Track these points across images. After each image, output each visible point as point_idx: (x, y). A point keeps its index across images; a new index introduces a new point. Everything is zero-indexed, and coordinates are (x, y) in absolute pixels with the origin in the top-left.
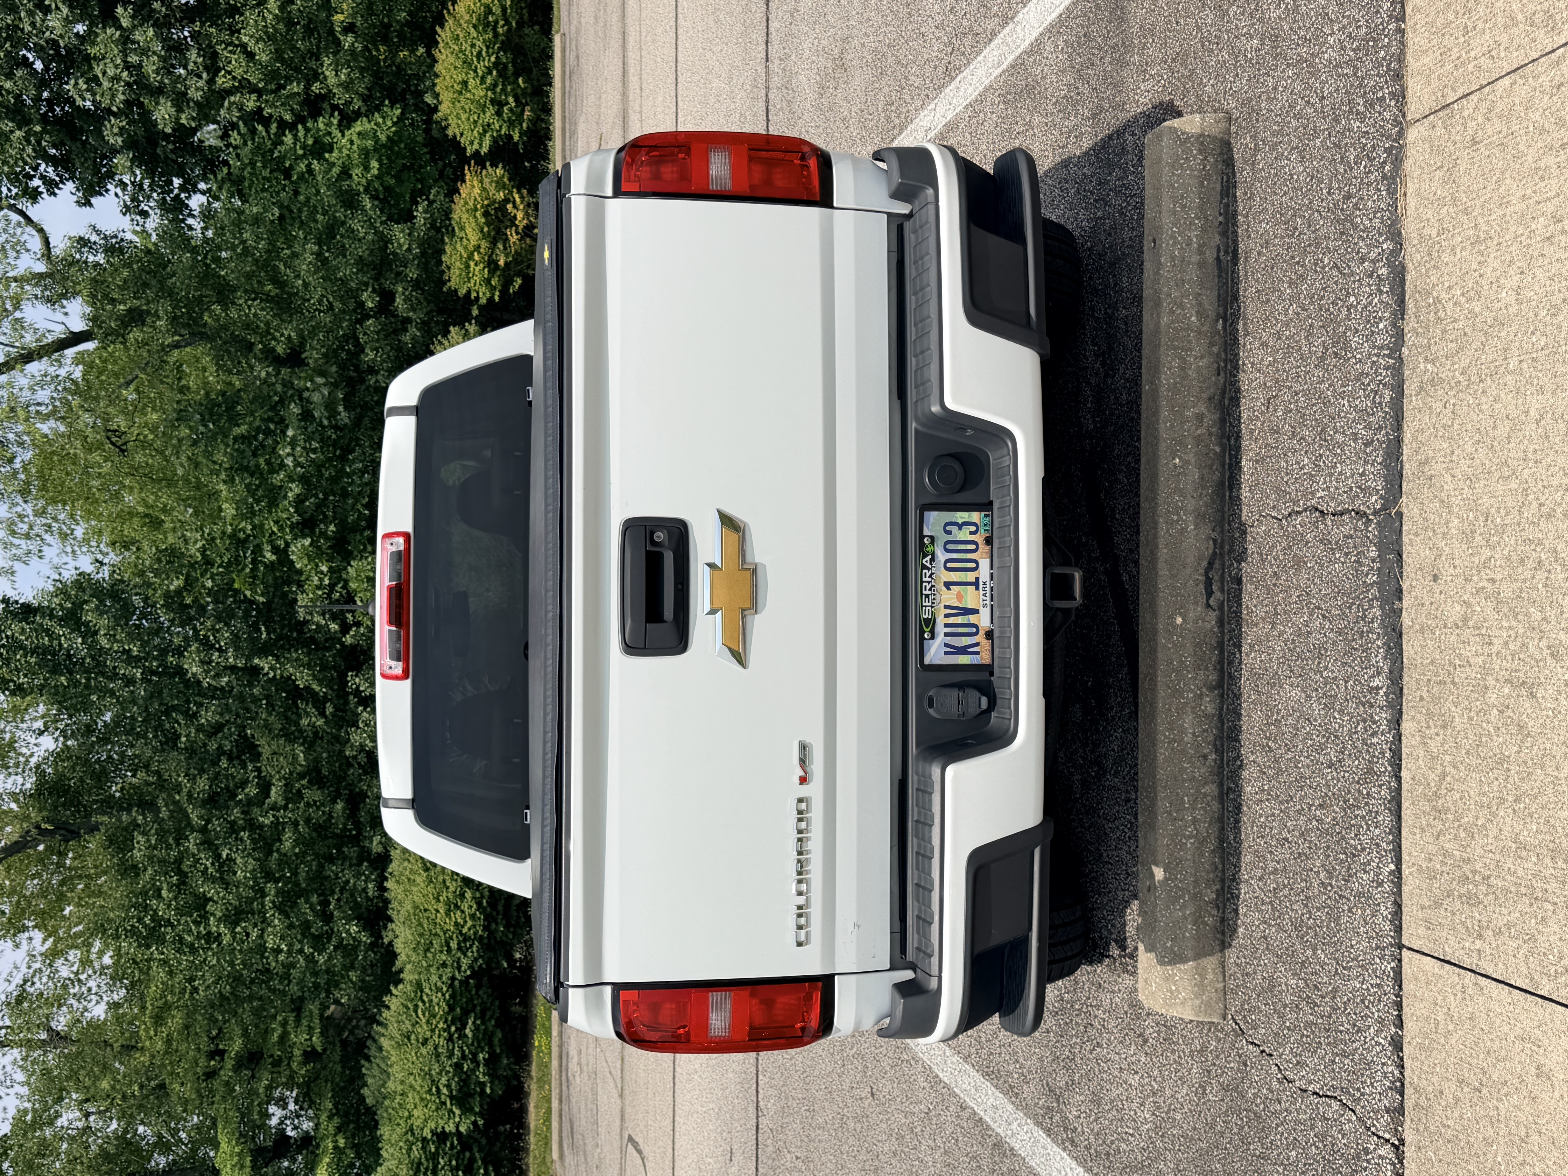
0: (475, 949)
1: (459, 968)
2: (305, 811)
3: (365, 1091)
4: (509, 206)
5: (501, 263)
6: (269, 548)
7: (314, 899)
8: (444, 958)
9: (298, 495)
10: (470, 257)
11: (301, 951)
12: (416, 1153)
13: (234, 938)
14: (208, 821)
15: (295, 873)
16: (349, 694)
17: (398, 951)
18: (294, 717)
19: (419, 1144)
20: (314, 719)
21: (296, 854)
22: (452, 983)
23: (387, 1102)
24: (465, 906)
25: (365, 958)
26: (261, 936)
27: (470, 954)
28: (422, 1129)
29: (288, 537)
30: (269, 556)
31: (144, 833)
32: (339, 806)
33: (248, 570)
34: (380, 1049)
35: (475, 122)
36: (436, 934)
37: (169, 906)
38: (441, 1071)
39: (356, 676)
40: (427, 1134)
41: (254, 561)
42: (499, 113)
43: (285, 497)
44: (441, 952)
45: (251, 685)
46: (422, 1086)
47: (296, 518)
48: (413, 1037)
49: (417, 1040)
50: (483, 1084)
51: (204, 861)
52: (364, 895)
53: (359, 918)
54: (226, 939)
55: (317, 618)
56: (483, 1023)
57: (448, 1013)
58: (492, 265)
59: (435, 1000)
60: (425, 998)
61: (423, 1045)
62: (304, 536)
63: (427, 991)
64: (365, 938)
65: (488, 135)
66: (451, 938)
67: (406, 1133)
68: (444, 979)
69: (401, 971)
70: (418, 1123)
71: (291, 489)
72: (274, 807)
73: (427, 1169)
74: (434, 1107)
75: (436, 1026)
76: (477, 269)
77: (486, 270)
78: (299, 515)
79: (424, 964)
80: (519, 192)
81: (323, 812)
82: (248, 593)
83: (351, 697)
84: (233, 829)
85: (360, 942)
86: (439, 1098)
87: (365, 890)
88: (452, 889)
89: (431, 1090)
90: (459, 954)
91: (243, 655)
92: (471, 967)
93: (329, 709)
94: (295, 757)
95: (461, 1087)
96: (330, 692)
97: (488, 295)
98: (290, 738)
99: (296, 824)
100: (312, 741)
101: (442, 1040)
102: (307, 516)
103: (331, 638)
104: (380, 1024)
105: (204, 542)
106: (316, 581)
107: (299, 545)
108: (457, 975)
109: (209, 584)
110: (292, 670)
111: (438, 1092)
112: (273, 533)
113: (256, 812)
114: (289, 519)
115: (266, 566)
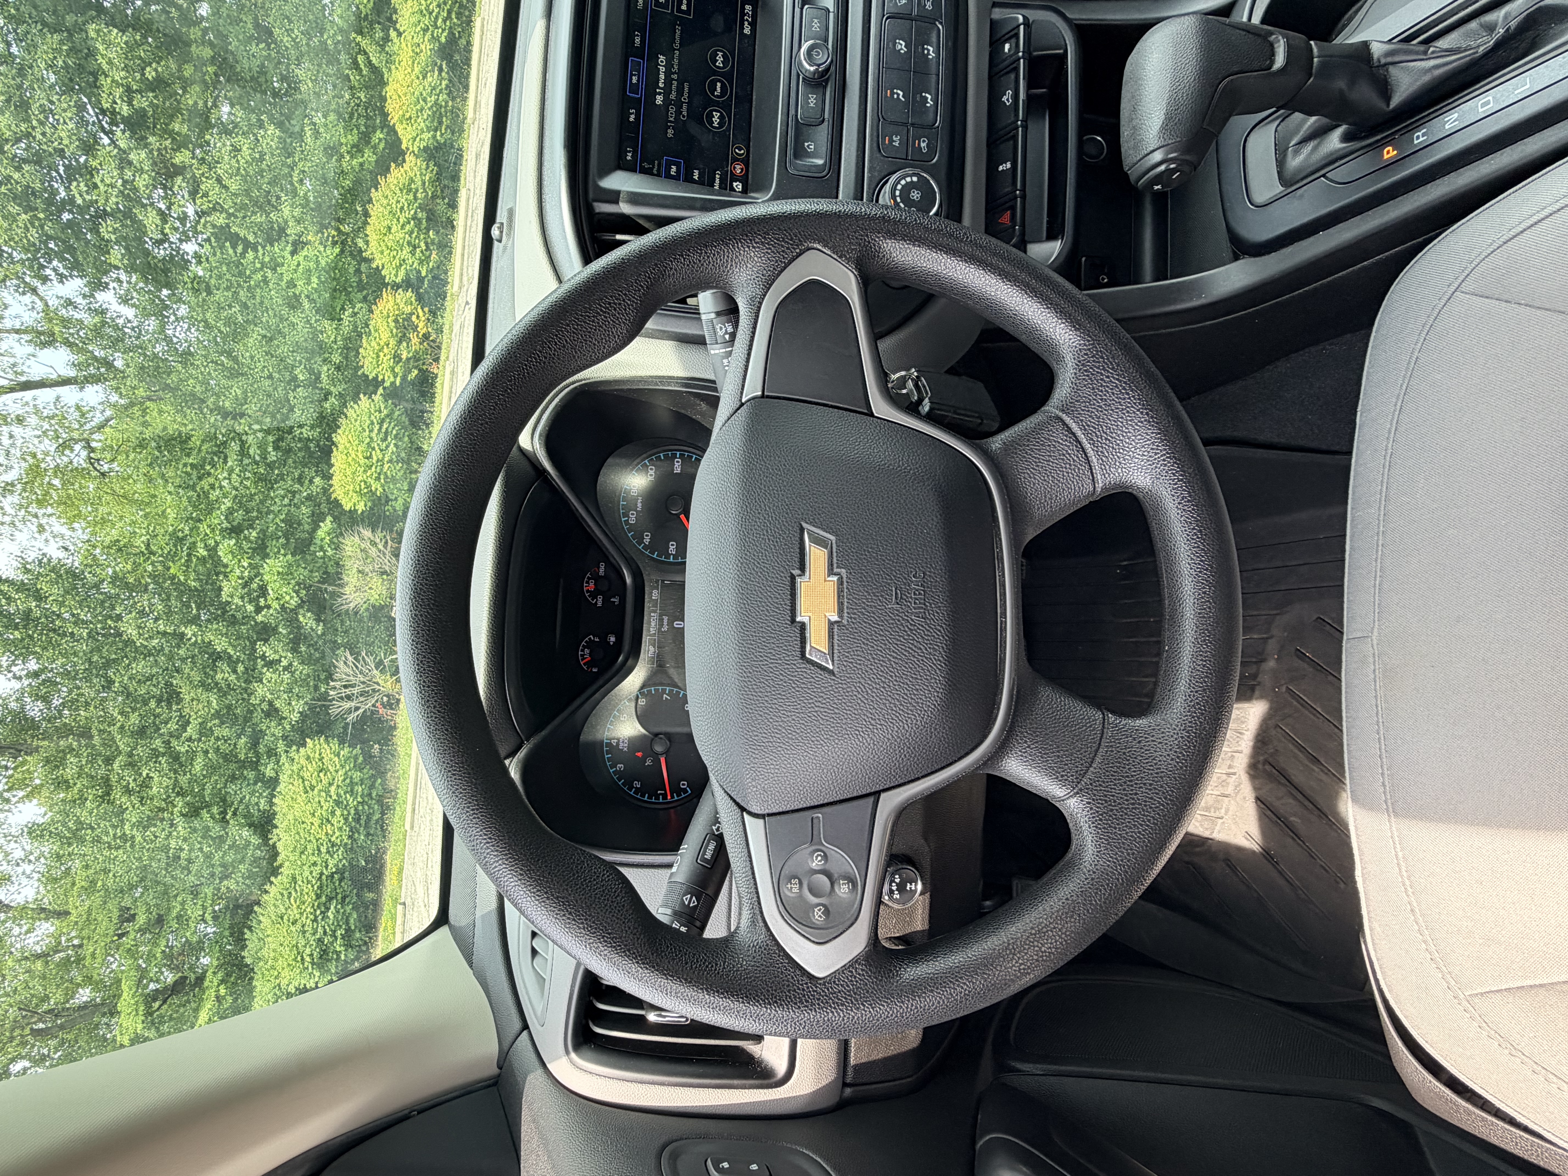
0: (340, 853)
1: (327, 867)
2: (215, 743)
3: (246, 953)
4: (414, 318)
5: (404, 357)
6: (202, 546)
7: (215, 809)
8: (315, 859)
9: (229, 508)
10: (381, 350)
11: (201, 849)
13: (145, 840)
14: (134, 748)
15: (202, 790)
16: (257, 658)
17: (280, 851)
18: (211, 673)
20: (227, 675)
21: (205, 776)
22: (320, 877)
23: (261, 963)
24: (334, 821)
25: (253, 855)
26: (167, 838)
27: (335, 856)
28: (288, 985)
29: (218, 538)
30: (203, 552)
31: (77, 756)
32: (243, 740)
33: (183, 561)
34: (259, 922)
35: (394, 257)
36: (310, 841)
37: (91, 813)
38: (306, 944)
39: (264, 645)
41: (189, 555)
42: (413, 253)
43: (219, 508)
44: (313, 854)
45: (179, 647)
46: (290, 955)
47: (225, 525)
48: (286, 917)
49: (289, 921)
51: (127, 778)
52: (256, 808)
53: (251, 825)
54: (139, 839)
55: (237, 600)
56: (342, 907)
57: (315, 901)
58: (397, 358)
59: (305, 889)
60: (297, 888)
61: (293, 924)
62: (230, 538)
63: (300, 883)
64: (255, 840)
65: (403, 268)
66: (322, 845)
67: (275, 987)
68: (314, 874)
69: (281, 866)
70: (284, 982)
71: (224, 503)
72: (190, 739)
74: (298, 972)
75: (305, 910)
76: (385, 359)
77: (392, 360)
78: (228, 522)
79: (299, 863)
80: (422, 309)
81: (230, 745)
82: (182, 578)
83: (259, 660)
84: (154, 754)
85: (250, 844)
86: (303, 964)
87: (257, 804)
88: (325, 808)
89: (296, 958)
90: (327, 856)
91: (172, 623)
92: (336, 865)
93: (240, 668)
94: (210, 703)
95: (321, 956)
96: (243, 656)
97: (392, 379)
98: (207, 688)
99: (206, 752)
100: (223, 692)
101: (308, 921)
102: (235, 523)
103: (247, 616)
104: (261, 905)
105: (148, 537)
106: (238, 572)
107: (225, 544)
108: (325, 871)
109: (150, 568)
110: (212, 638)
111: (303, 959)
112: (206, 534)
113: (174, 743)
114: (219, 524)
115: (198, 559)
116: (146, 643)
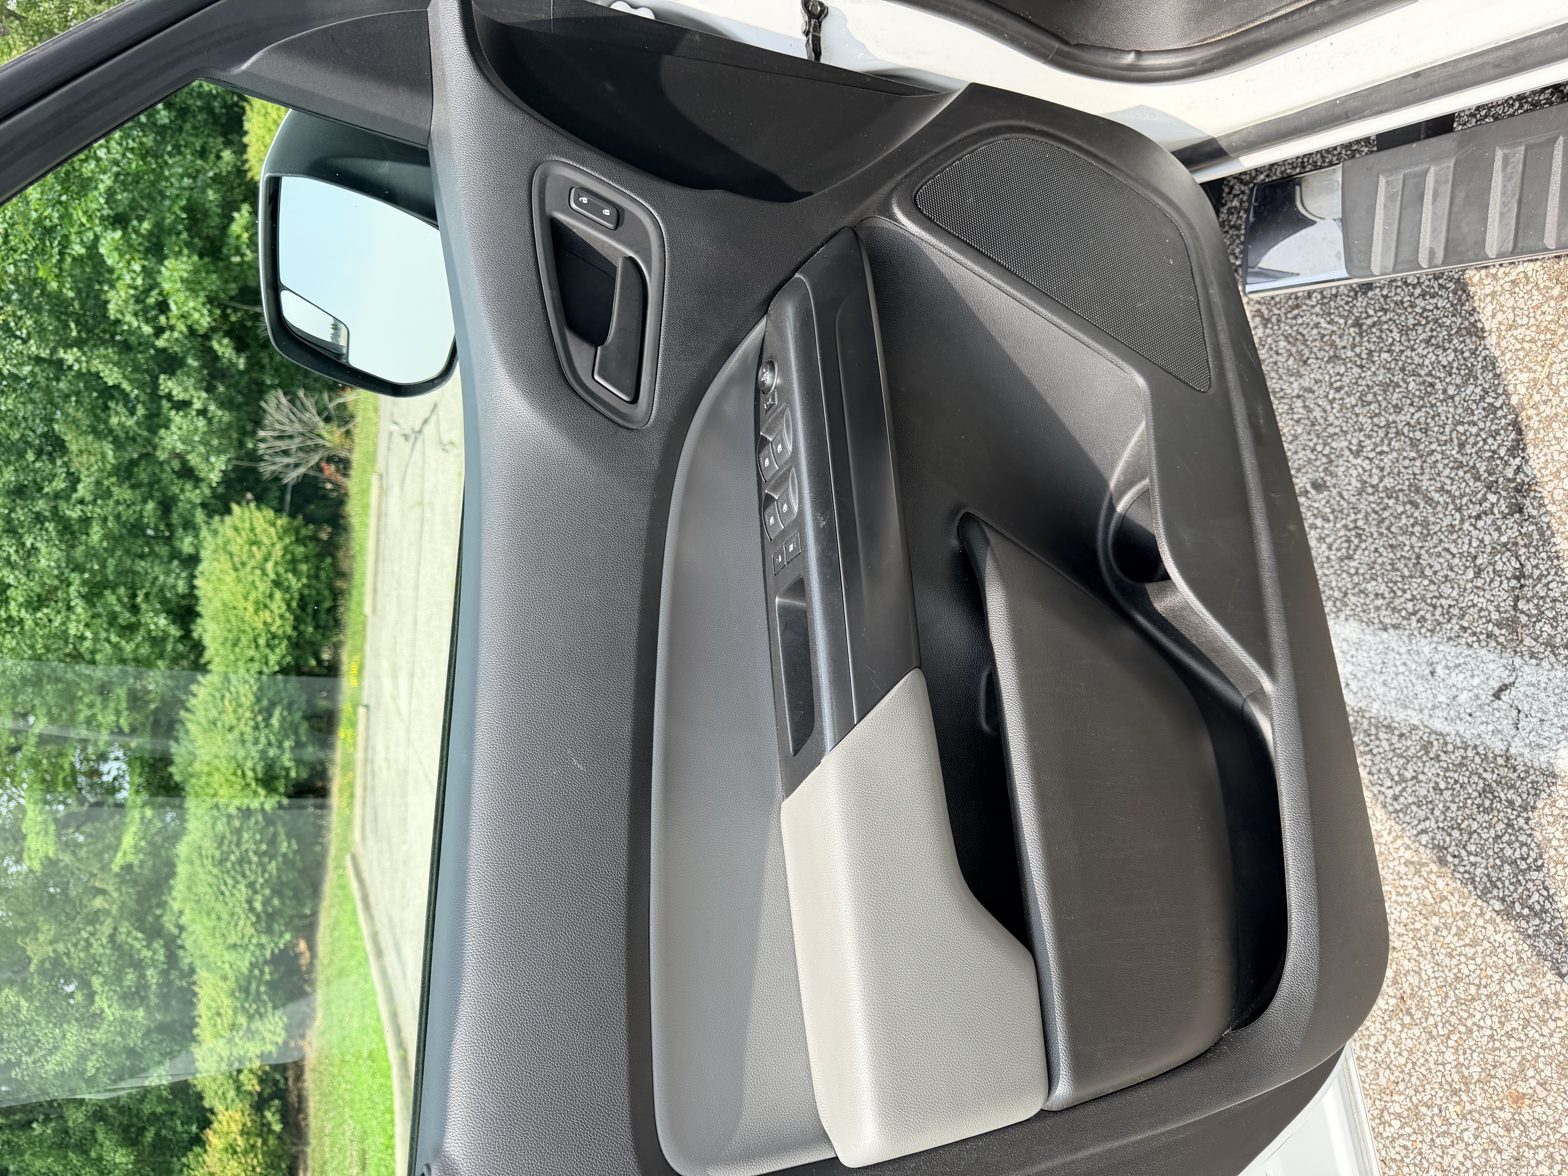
0: (283, 647)
1: (267, 663)
2: (114, 509)
3: (172, 769)
6: (78, 240)
7: (122, 591)
8: (252, 653)
9: (110, 188)
11: (107, 639)
12: (221, 827)
13: (37, 624)
14: (12, 510)
15: (103, 566)
16: (161, 397)
17: (207, 645)
18: (103, 415)
19: (225, 820)
20: (123, 419)
21: (105, 550)
22: (260, 677)
23: (193, 781)
24: (274, 606)
25: (174, 650)
26: (64, 623)
27: (278, 651)
28: (227, 806)
29: (98, 229)
32: (150, 506)
33: (54, 260)
34: (187, 732)
36: (244, 631)
38: (247, 756)
39: (169, 380)
40: (232, 810)
41: (61, 253)
43: (96, 188)
44: (249, 647)
45: (58, 378)
46: (227, 769)
47: (107, 211)
48: (219, 724)
49: (224, 727)
50: (287, 770)
51: (7, 548)
52: (173, 591)
53: (169, 612)
54: (29, 624)
55: (129, 318)
56: (289, 714)
57: (255, 704)
59: (242, 690)
60: (232, 689)
61: (229, 731)
62: (114, 230)
63: (234, 682)
64: (175, 631)
66: (259, 635)
67: (212, 809)
68: (252, 672)
69: (209, 662)
70: (223, 800)
71: (102, 181)
72: (82, 502)
73: (230, 842)
74: (239, 788)
75: (243, 715)
78: (111, 208)
79: (232, 658)
81: (134, 511)
82: (54, 285)
83: (164, 401)
84: (39, 518)
85: (169, 635)
86: (244, 779)
87: (174, 587)
88: (261, 589)
89: (236, 772)
90: (267, 651)
91: (47, 345)
92: (279, 663)
93: (141, 411)
94: (104, 456)
95: (266, 771)
96: (142, 394)
98: (98, 434)
99: (105, 520)
100: (122, 440)
101: (248, 728)
102: (119, 210)
103: (144, 341)
104: (188, 710)
106: (127, 279)
107: (109, 238)
108: (265, 669)
109: (11, 269)
110: (101, 367)
111: (244, 775)
112: (82, 225)
113: (62, 505)
114: (99, 210)
115: (74, 259)
116: (15, 371)
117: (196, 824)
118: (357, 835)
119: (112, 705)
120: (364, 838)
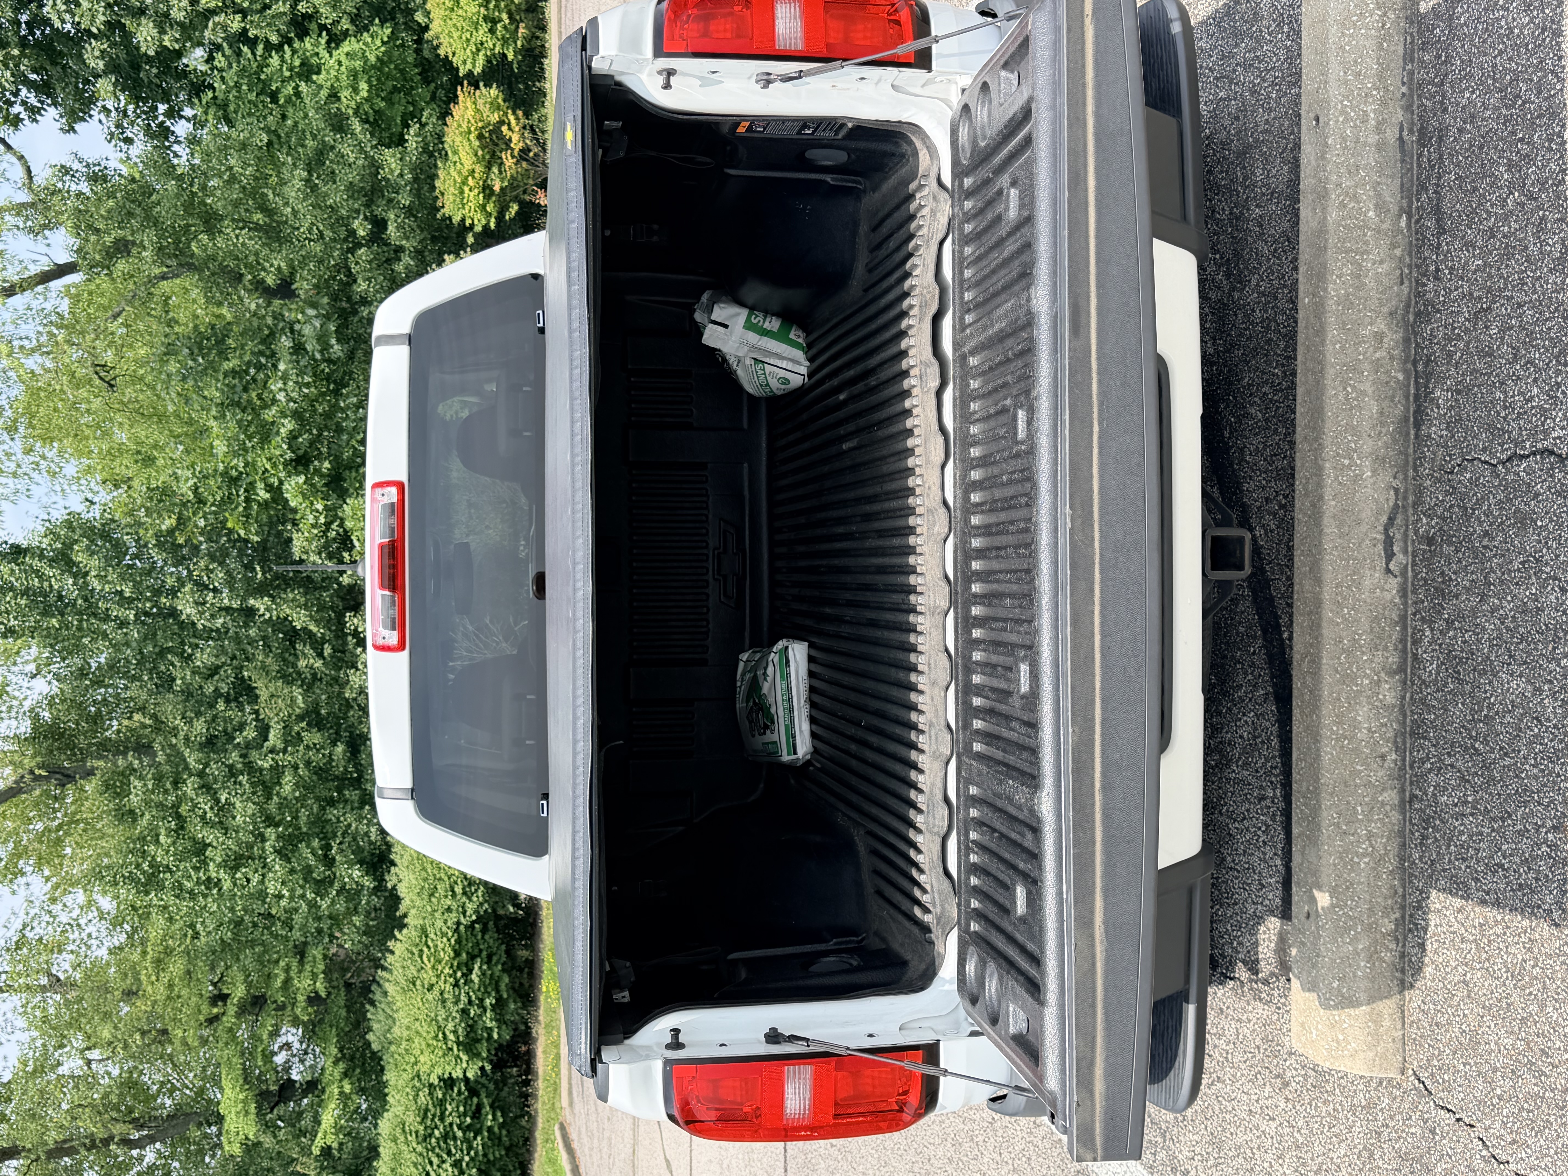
0: (480, 894)
1: (464, 913)
2: (304, 754)
3: (370, 1037)
4: (504, 128)
5: (497, 188)
6: (263, 486)
7: (316, 843)
8: (449, 903)
9: (291, 432)
10: (464, 182)
11: (303, 896)
12: (423, 1098)
13: (235, 885)
14: (207, 765)
15: (296, 818)
16: (347, 634)
17: (402, 895)
18: (291, 659)
19: (426, 1090)
20: (312, 661)
21: (296, 798)
22: (457, 928)
23: (393, 1048)
25: (368, 903)
26: (262, 882)
27: (475, 899)
28: (429, 1075)
29: (282, 475)
30: (263, 495)
31: (141, 778)
32: (340, 748)
33: (241, 509)
34: (385, 993)
35: (468, 40)
36: (440, 879)
37: (167, 852)
38: (448, 1017)
39: (355, 616)
40: (434, 1080)
41: (248, 500)
42: (492, 31)
43: (278, 433)
44: (446, 897)
45: (246, 626)
46: (428, 1032)
47: (289, 455)
48: (418, 983)
49: (423, 986)
50: (491, 1029)
51: (203, 806)
52: (366, 839)
53: (361, 862)
54: (227, 885)
55: (314, 558)
56: (489, 968)
57: (454, 959)
58: (487, 190)
59: (441, 946)
60: (430, 943)
61: (428, 990)
62: (298, 474)
63: (432, 936)
64: (368, 883)
65: (481, 54)
66: (456, 882)
67: (413, 1079)
68: (449, 924)
69: (405, 916)
70: (424, 1069)
71: (283, 425)
72: (273, 751)
73: (434, 1116)
74: (440, 1053)
75: (442, 972)
76: (472, 194)
77: (481, 195)
78: (293, 452)
79: (429, 909)
80: (514, 113)
81: (323, 755)
82: (242, 533)
83: (350, 638)
84: (232, 772)
85: (362, 886)
86: (446, 1043)
87: (367, 834)
89: (437, 1036)
90: (464, 899)
91: (238, 596)
92: (476, 912)
93: (327, 650)
94: (293, 700)
95: (468, 1033)
96: (328, 633)
97: (484, 222)
98: (287, 679)
99: (296, 767)
100: (310, 682)
101: (448, 985)
102: (301, 452)
103: (328, 577)
104: (384, 968)
105: (195, 480)
106: (311, 519)
107: (293, 483)
108: (462, 920)
109: (201, 522)
110: (288, 611)
111: (445, 1038)
112: (267, 471)
113: (254, 755)
114: (282, 456)
115: (259, 504)
116: (208, 625)
117: (397, 1097)
118: (565, 1102)
119: (308, 967)
120: (571, 1104)
